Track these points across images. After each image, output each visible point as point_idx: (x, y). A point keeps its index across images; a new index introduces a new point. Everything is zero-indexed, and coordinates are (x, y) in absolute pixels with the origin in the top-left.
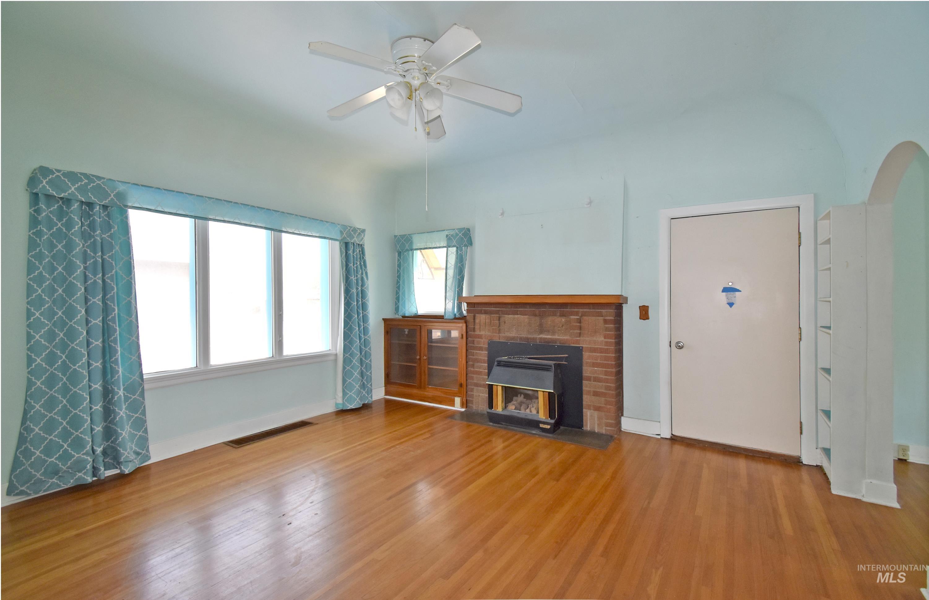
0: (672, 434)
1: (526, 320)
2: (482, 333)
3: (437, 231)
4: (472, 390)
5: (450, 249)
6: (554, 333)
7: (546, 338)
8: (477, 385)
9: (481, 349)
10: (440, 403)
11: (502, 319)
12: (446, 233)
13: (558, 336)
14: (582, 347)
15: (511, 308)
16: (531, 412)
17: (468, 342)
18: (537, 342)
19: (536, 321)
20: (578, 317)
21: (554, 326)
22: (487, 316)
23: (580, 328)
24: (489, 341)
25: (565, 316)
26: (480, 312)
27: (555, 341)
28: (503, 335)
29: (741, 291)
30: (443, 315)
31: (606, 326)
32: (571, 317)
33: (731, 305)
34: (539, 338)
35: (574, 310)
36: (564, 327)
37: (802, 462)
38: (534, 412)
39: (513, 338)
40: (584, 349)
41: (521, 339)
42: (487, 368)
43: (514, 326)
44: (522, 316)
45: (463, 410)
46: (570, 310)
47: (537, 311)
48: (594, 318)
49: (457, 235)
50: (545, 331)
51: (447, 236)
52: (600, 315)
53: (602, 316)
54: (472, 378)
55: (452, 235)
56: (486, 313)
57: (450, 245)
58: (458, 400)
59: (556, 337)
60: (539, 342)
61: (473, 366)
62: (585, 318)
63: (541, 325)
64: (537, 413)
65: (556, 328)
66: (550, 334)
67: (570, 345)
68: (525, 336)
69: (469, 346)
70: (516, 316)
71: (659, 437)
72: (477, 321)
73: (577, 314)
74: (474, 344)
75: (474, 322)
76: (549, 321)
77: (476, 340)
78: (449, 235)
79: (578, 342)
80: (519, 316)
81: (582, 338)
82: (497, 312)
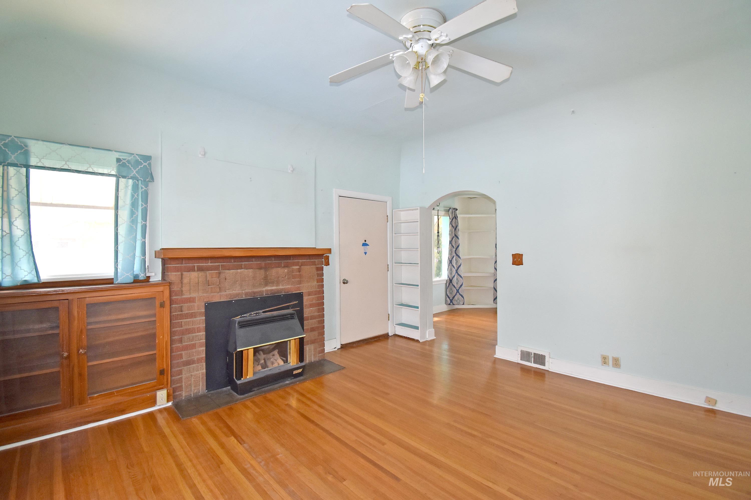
0: (341, 344)
1: (251, 274)
2: (193, 295)
3: (93, 148)
4: (180, 373)
5: (122, 181)
6: (278, 284)
7: (273, 290)
8: (188, 363)
9: (193, 315)
10: (123, 412)
11: (222, 276)
12: (117, 155)
13: (282, 286)
14: (302, 292)
15: (235, 262)
16: (279, 364)
17: (172, 310)
18: (264, 295)
19: (261, 274)
20: (299, 267)
21: (278, 277)
22: (201, 274)
23: (300, 276)
24: (205, 304)
25: (287, 267)
26: (192, 269)
27: (279, 291)
28: (225, 293)
29: (369, 245)
30: (113, 277)
31: (317, 272)
32: (293, 267)
33: (366, 253)
34: (266, 290)
35: (295, 261)
36: (286, 277)
37: (389, 335)
38: (282, 363)
39: (238, 295)
40: (303, 294)
41: (246, 294)
42: (204, 337)
43: (237, 281)
44: (246, 270)
45: (170, 404)
46: (292, 261)
47: (263, 263)
48: (308, 267)
49: (138, 163)
50: (270, 283)
51: (118, 160)
52: (314, 264)
53: (315, 265)
54: (181, 356)
55: (129, 161)
56: (200, 269)
57: (124, 174)
58: (162, 395)
59: (281, 287)
60: (266, 295)
61: (181, 341)
62: (302, 267)
63: (266, 278)
64: (284, 363)
65: (280, 279)
66: (275, 285)
67: (293, 293)
68: (250, 291)
69: (173, 315)
70: (239, 271)
71: (336, 349)
72: (185, 281)
73: (297, 264)
74: (182, 311)
75: (182, 283)
76: (275, 272)
77: (185, 306)
78: (124, 159)
79: (299, 289)
80: (242, 270)
81: (301, 285)
82: (216, 268)
